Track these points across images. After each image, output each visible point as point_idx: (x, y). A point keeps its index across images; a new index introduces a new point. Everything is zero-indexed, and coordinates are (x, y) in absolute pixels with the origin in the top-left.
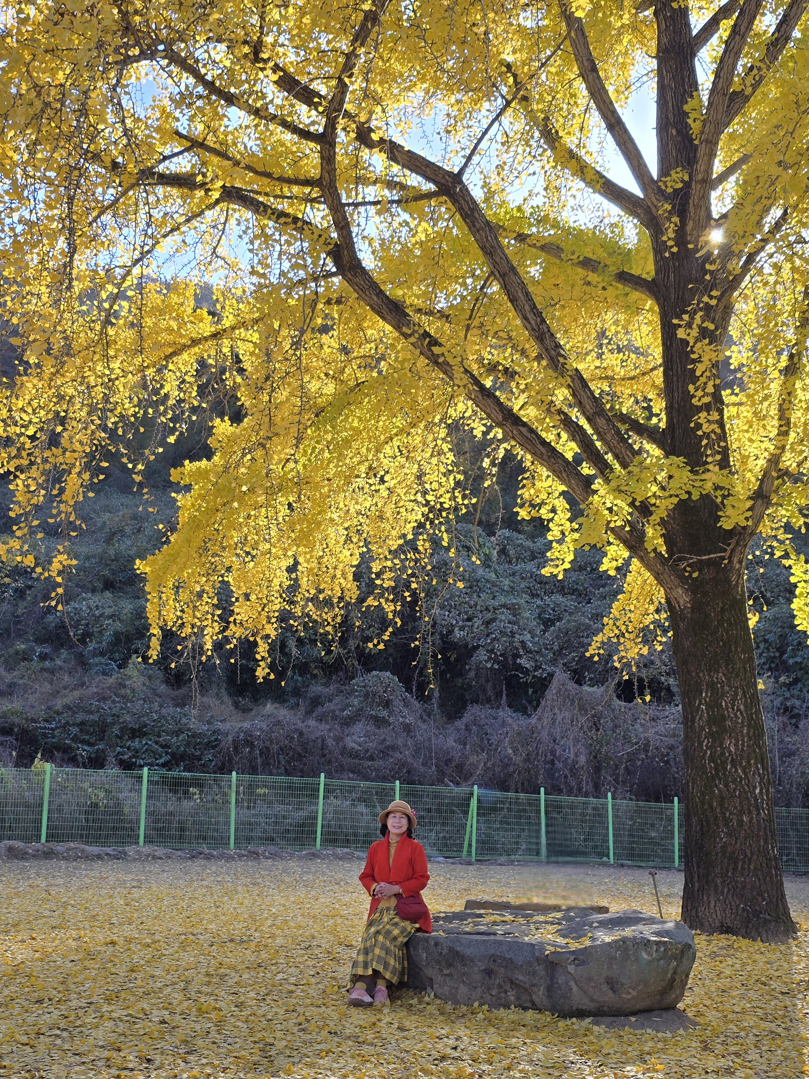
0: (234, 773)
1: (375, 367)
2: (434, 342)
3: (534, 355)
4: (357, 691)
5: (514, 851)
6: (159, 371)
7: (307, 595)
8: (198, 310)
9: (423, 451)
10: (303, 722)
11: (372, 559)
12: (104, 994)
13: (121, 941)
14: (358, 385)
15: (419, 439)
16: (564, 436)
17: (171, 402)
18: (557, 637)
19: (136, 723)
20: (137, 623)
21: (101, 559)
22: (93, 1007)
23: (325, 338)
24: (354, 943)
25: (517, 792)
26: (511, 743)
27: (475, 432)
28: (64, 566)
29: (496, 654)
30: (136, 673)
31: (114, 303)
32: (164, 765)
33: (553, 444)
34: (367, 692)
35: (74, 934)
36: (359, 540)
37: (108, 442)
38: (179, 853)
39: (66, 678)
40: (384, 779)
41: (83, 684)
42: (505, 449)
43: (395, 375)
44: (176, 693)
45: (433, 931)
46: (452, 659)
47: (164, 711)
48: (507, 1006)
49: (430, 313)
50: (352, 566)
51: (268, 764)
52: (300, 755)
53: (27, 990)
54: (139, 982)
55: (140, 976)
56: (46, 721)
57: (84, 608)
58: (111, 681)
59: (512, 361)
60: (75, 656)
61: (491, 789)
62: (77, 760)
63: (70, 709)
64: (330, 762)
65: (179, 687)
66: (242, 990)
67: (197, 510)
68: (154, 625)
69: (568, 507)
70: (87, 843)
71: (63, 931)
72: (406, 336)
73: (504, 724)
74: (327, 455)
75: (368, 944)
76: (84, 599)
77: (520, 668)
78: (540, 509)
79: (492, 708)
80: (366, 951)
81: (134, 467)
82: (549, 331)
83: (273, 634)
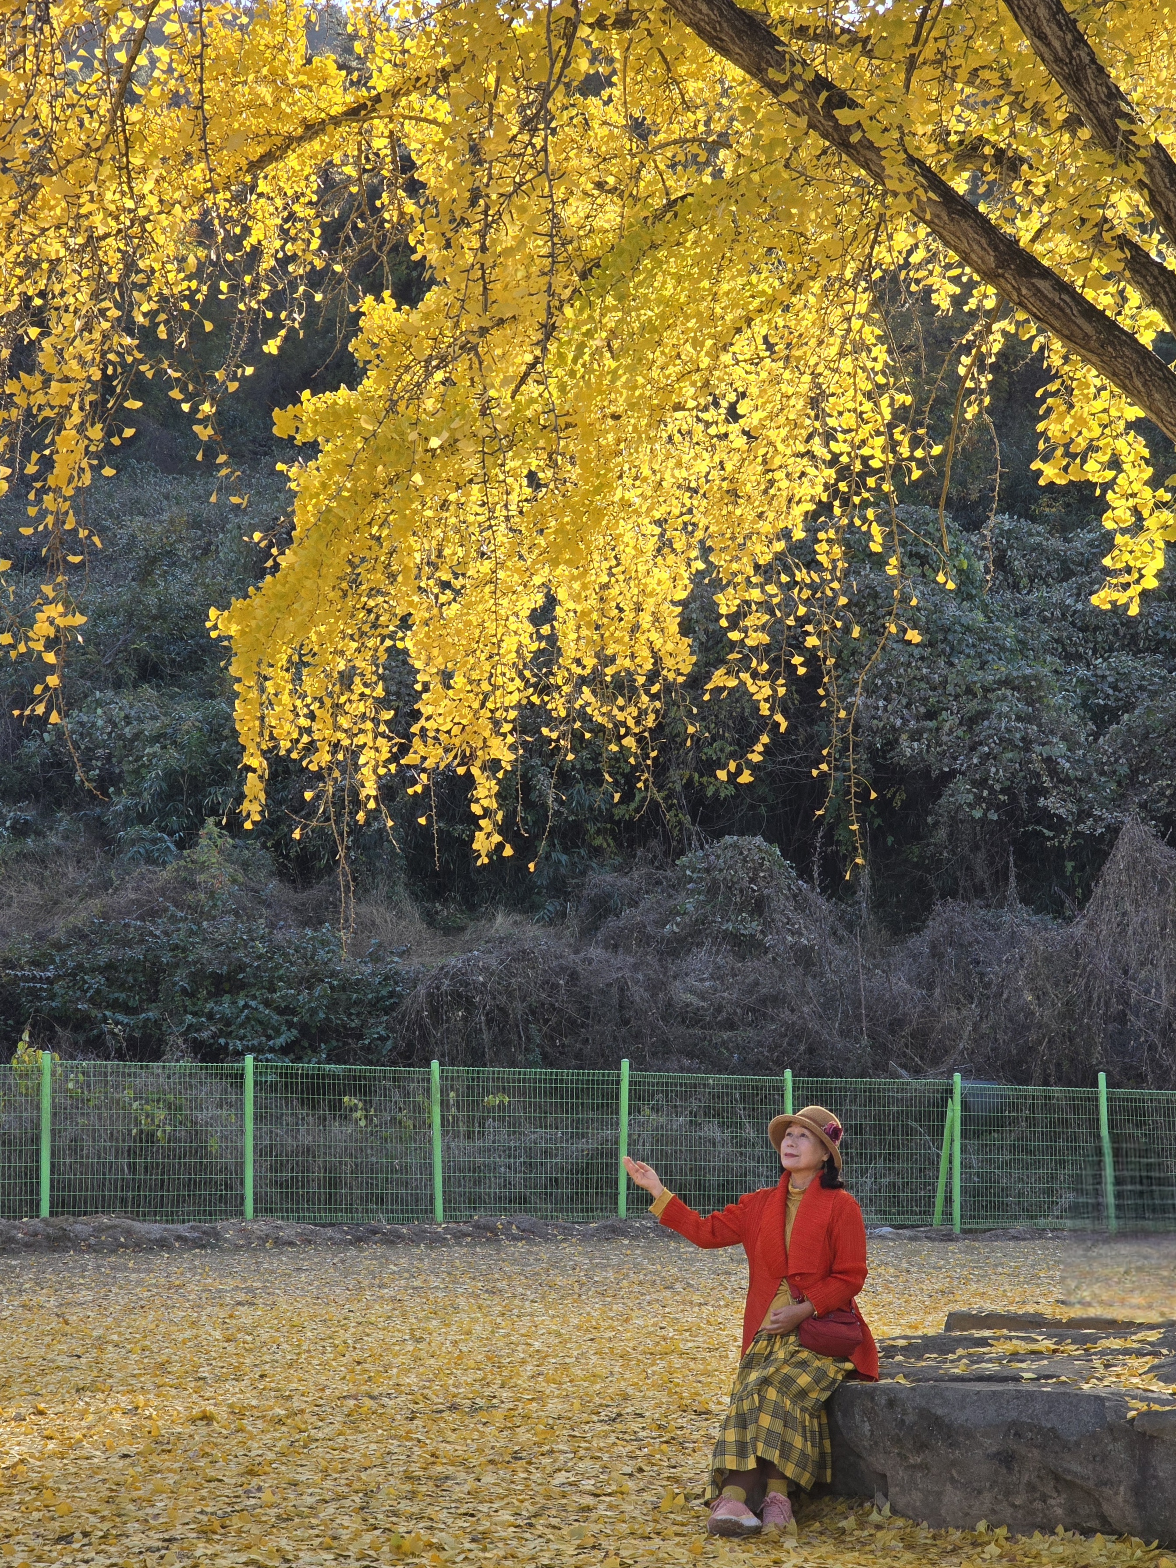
0: (435, 1064)
1: (707, 163)
2: (841, 100)
3: (1061, 116)
4: (691, 880)
5: (1043, 1210)
6: (239, 198)
7: (579, 671)
8: (316, 60)
9: (821, 343)
10: (577, 952)
11: (718, 586)
12: (195, 1520)
13: (222, 1413)
14: (671, 204)
15: (810, 317)
16: (1135, 297)
17: (267, 263)
18: (1126, 746)
19: (222, 963)
20: (212, 750)
21: (131, 616)
22: (175, 1547)
23: (593, 104)
24: (713, 1407)
25: (1046, 1083)
26: (1031, 979)
27: (935, 299)
28: (58, 629)
29: (991, 788)
30: (215, 858)
31: (138, 51)
32: (285, 1050)
33: (1108, 313)
34: (714, 880)
35: (124, 1401)
36: (689, 546)
37: (139, 356)
38: (329, 1232)
39: (71, 871)
40: (759, 1067)
41: (107, 884)
42: (1005, 333)
43: (756, 177)
44: (303, 896)
45: (882, 1376)
46: (897, 804)
47: (279, 936)
48: (1048, 1529)
49: (827, 36)
50: (674, 603)
51: (506, 1043)
52: (572, 1022)
53: (36, 1515)
54: (266, 1496)
55: (267, 1483)
56: (35, 963)
57: (100, 723)
58: (165, 874)
59: (1013, 133)
60: (87, 825)
61: (990, 1080)
62: (104, 1044)
63: (83, 937)
64: (638, 1036)
65: (307, 884)
66: (484, 1508)
67: (331, 498)
68: (251, 749)
69: (1146, 453)
70: (136, 1216)
71: (100, 1396)
72: (776, 89)
73: (1013, 940)
74: (610, 363)
75: (746, 1405)
76: (99, 703)
77: (1045, 817)
78: (1084, 461)
79: (988, 906)
80: (742, 1421)
81: (195, 409)
82: (1093, 61)
83: (507, 758)
